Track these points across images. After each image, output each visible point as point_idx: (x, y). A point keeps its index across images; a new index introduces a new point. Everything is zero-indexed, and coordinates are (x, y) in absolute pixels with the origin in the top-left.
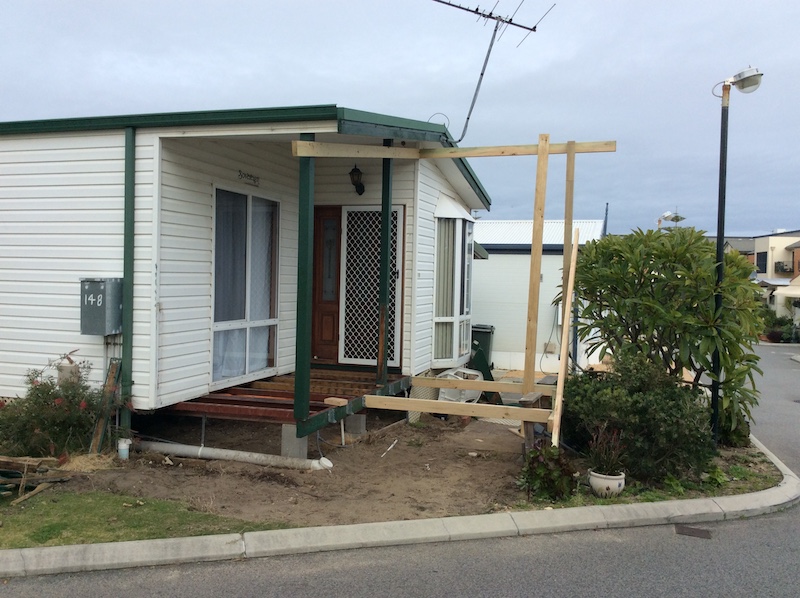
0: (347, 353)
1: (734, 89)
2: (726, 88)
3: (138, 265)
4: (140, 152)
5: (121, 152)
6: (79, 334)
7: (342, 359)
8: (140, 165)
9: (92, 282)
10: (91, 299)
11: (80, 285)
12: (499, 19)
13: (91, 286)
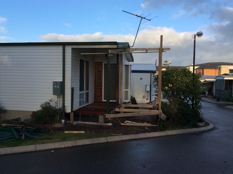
0: (104, 99)
1: (197, 36)
2: (195, 36)
3: (66, 78)
4: (66, 51)
5: (62, 51)
6: (52, 95)
7: (103, 100)
8: (66, 54)
9: (56, 82)
10: (56, 86)
11: (52, 83)
12: (142, 17)
13: (55, 83)
